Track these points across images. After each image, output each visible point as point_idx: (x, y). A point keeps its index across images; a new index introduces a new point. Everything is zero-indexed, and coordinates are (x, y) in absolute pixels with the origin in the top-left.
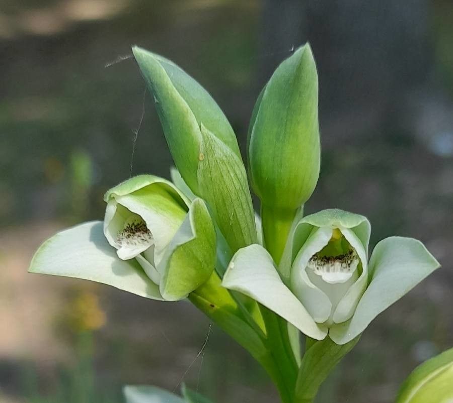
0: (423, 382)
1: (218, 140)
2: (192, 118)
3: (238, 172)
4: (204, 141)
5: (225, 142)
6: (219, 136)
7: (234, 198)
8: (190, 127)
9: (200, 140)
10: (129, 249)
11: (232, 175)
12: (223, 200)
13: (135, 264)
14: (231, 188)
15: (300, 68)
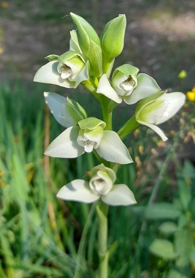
0: (144, 106)
1: (94, 43)
2: (87, 37)
3: (99, 52)
4: (90, 43)
5: (96, 43)
6: (95, 42)
7: (98, 59)
8: (86, 39)
9: (89, 43)
10: (65, 75)
11: (98, 53)
12: (95, 60)
13: (67, 80)
14: (97, 55)
15: (121, 21)
